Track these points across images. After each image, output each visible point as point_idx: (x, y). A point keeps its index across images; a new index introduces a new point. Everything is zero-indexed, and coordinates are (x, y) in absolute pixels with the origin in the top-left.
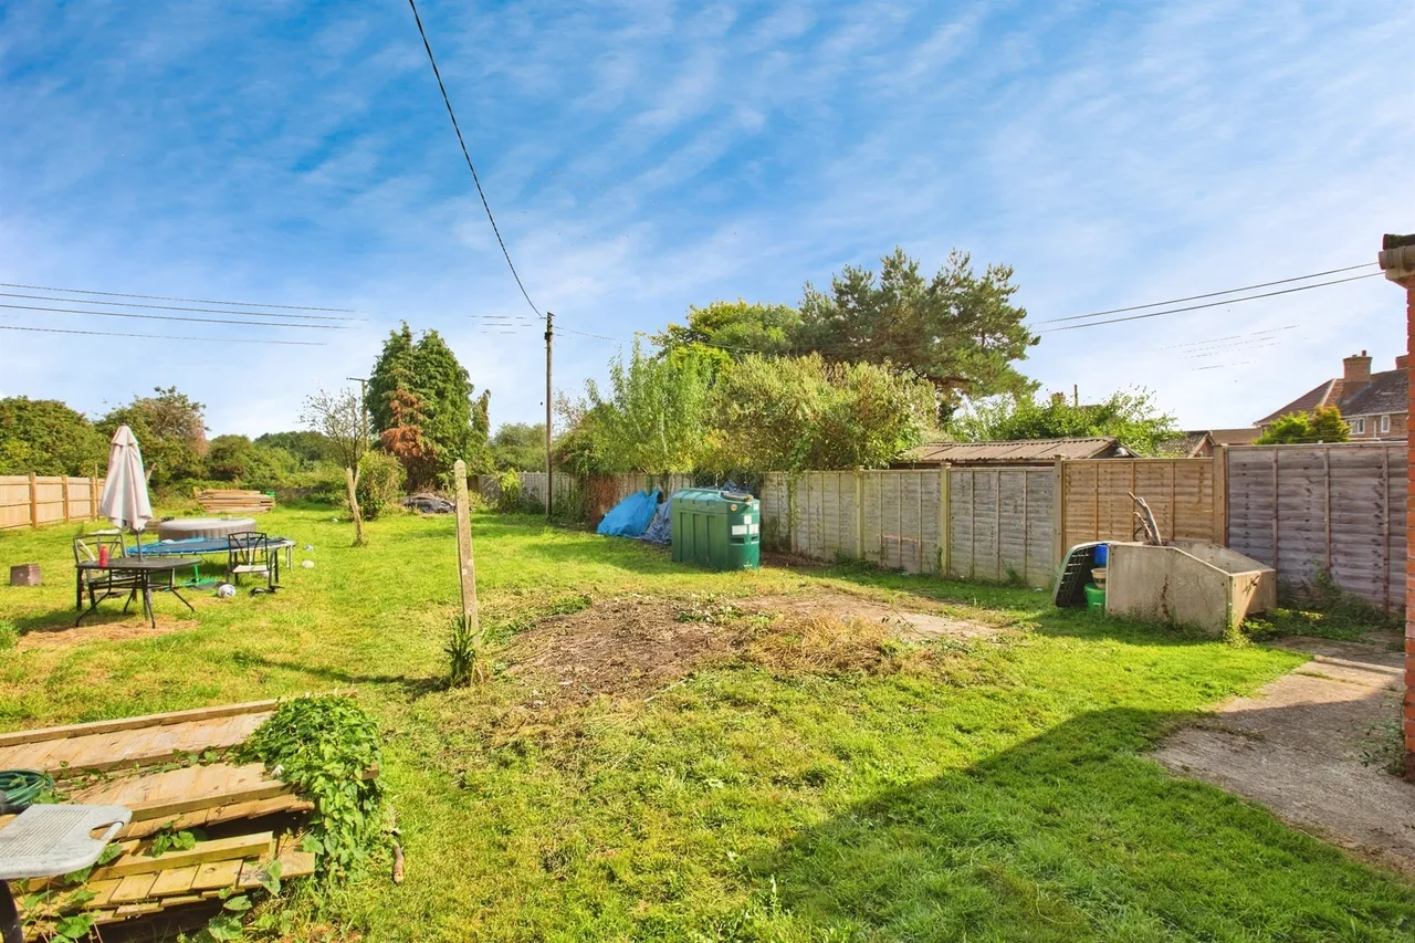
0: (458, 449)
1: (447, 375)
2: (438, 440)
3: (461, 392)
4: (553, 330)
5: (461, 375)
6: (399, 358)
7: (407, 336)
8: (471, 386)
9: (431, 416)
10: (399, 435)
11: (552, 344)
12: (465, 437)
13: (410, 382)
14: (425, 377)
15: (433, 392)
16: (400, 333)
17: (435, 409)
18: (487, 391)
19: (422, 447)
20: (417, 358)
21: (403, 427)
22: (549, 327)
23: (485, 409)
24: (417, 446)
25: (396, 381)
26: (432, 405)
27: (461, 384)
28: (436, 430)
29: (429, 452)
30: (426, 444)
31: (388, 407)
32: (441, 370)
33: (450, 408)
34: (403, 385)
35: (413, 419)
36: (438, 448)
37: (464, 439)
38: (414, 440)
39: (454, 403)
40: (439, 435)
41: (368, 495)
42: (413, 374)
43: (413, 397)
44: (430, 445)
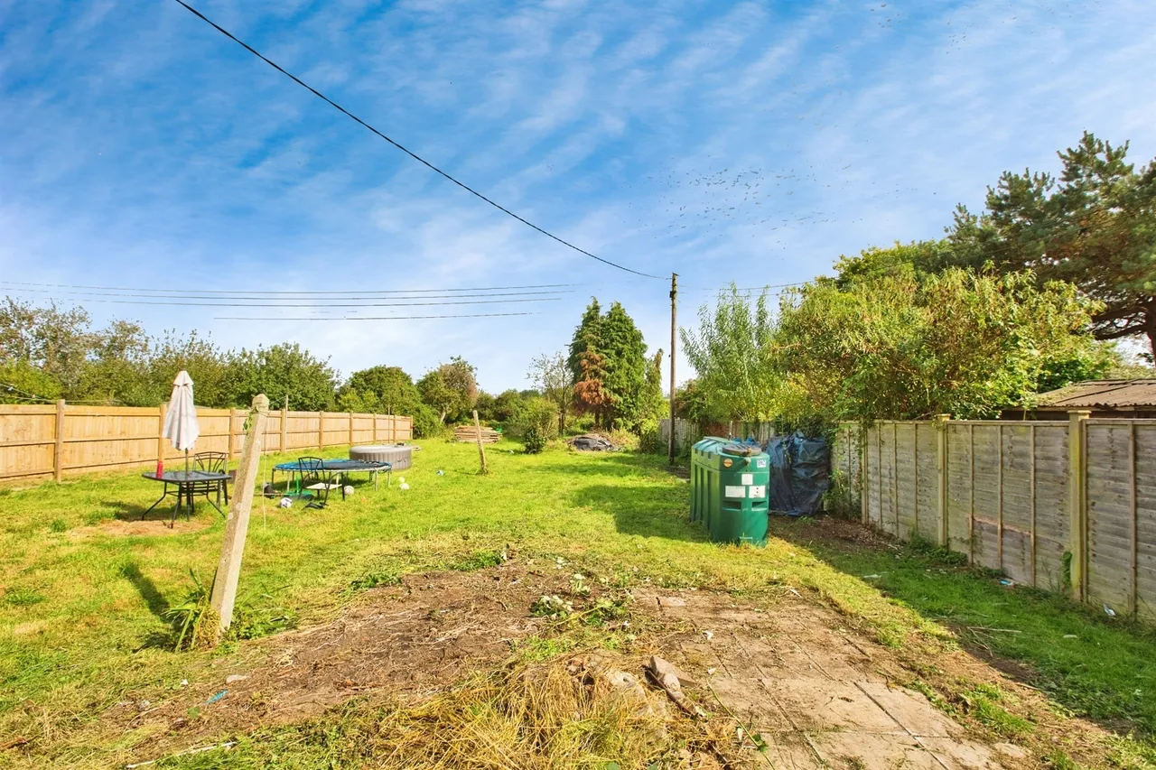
0: (632, 398)
1: (625, 337)
2: (615, 391)
3: (636, 352)
4: (677, 289)
5: (637, 337)
6: (590, 326)
7: (596, 308)
8: (645, 346)
9: (610, 370)
10: (585, 387)
11: (676, 301)
12: (637, 388)
13: (597, 345)
14: (608, 341)
15: (614, 352)
16: (592, 307)
17: (614, 366)
18: (660, 350)
19: (603, 396)
20: (603, 325)
21: (589, 381)
22: (674, 286)
23: (658, 365)
24: (598, 395)
25: (587, 344)
26: (610, 363)
27: (636, 344)
28: (613, 383)
29: (608, 401)
30: (605, 394)
31: (580, 365)
32: (620, 334)
33: (627, 365)
34: (591, 347)
35: (597, 374)
36: (616, 397)
37: (637, 390)
38: (597, 391)
39: (629, 361)
40: (616, 387)
41: (535, 432)
42: (599, 338)
43: (597, 356)
44: (608, 394)
